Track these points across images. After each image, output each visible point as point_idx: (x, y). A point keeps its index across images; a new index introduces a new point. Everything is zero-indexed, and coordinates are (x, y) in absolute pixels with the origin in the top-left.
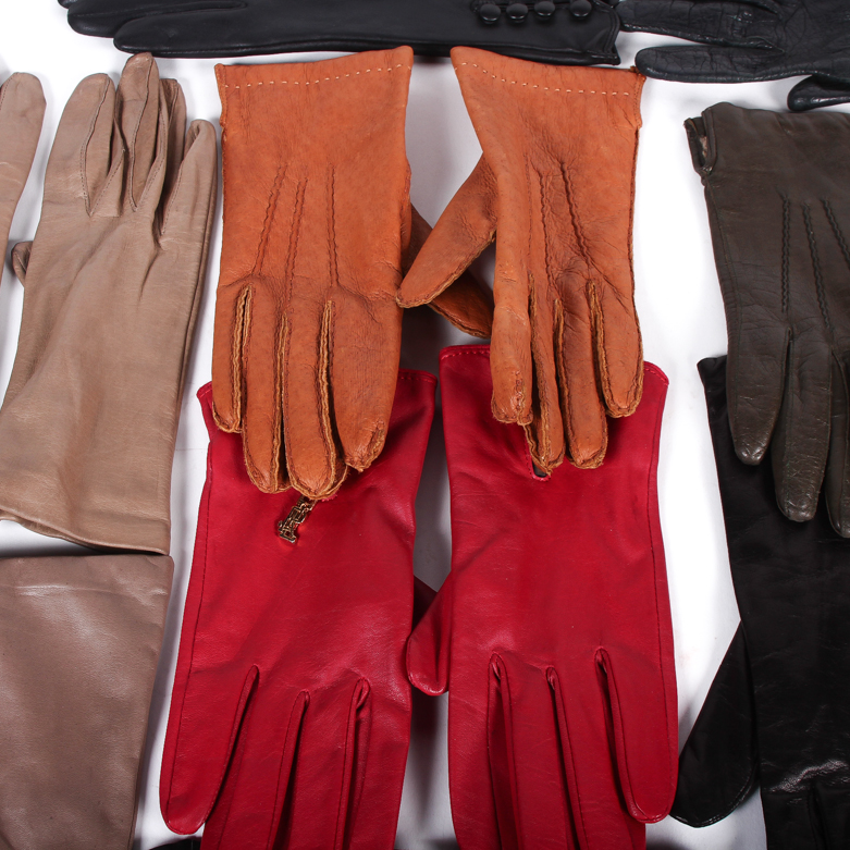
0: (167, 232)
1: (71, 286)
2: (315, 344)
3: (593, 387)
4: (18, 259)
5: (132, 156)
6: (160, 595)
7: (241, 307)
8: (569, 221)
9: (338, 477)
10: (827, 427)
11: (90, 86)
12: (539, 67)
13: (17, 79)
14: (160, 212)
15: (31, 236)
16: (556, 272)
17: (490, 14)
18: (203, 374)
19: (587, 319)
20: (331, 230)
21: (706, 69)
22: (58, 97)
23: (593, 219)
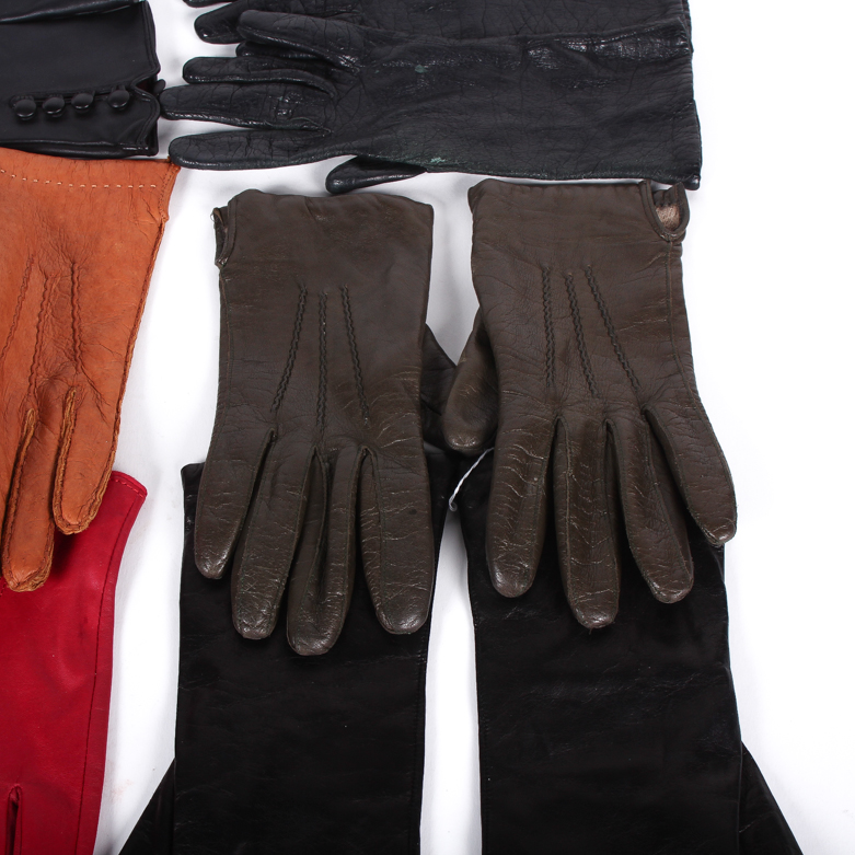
3: (44, 503)
8: (69, 325)
10: (293, 535)
12: (66, 162)
16: (42, 379)
17: (26, 110)
19: (57, 430)
21: (239, 154)
23: (94, 321)
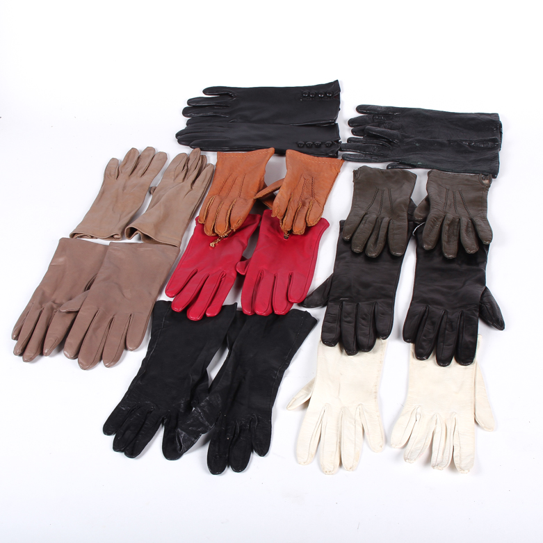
0: (195, 186)
2: (229, 206)
4: (152, 190)
5: (189, 169)
7: (211, 199)
8: (311, 190)
9: (228, 230)
11: (180, 156)
14: (194, 182)
15: (156, 186)
16: (303, 199)
17: (301, 144)
18: (198, 215)
19: (307, 207)
20: (241, 187)
22: (171, 157)
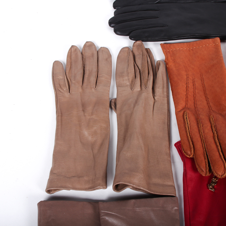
0: (157, 95)
1: (132, 112)
2: (211, 129)
4: (113, 104)
5: (141, 72)
6: (177, 209)
7: (185, 118)
11: (124, 51)
13: (102, 49)
15: (115, 96)
20: (205, 94)
